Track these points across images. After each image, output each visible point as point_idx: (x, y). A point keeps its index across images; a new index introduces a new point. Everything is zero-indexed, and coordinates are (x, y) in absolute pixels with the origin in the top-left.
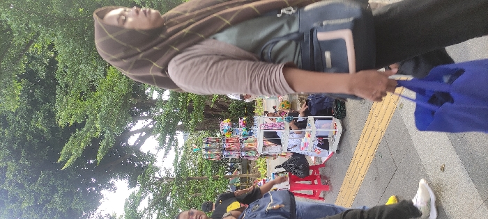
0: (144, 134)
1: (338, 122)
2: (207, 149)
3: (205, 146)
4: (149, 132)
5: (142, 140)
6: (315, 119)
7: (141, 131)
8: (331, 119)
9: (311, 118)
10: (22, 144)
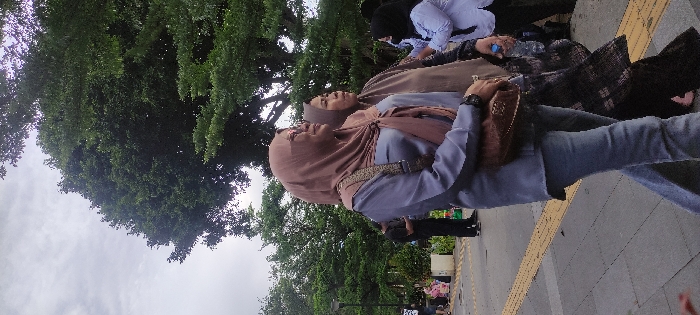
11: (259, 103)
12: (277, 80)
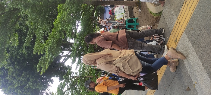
0: (66, 57)
4: (69, 56)
5: (65, 60)
11: (60, 57)
12: (66, 50)
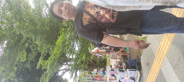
0: (65, 71)
1: (138, 72)
2: (88, 79)
3: (87, 78)
4: (67, 70)
5: (64, 73)
6: (129, 70)
7: (63, 70)
8: (136, 71)
9: (128, 70)
10: (21, 73)
